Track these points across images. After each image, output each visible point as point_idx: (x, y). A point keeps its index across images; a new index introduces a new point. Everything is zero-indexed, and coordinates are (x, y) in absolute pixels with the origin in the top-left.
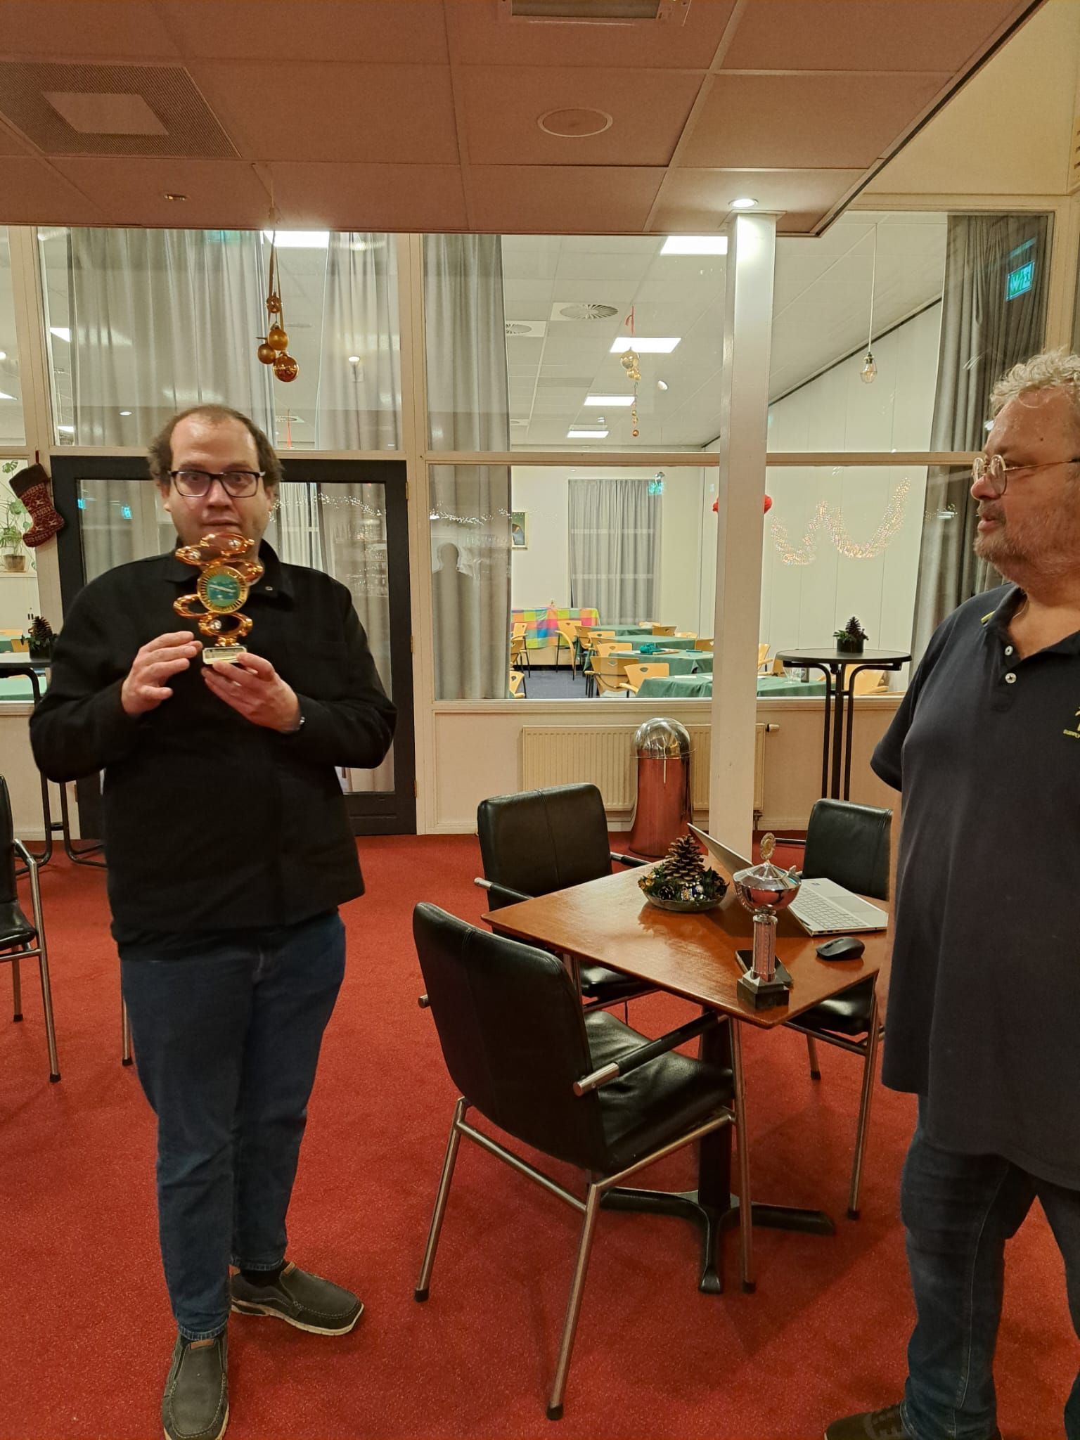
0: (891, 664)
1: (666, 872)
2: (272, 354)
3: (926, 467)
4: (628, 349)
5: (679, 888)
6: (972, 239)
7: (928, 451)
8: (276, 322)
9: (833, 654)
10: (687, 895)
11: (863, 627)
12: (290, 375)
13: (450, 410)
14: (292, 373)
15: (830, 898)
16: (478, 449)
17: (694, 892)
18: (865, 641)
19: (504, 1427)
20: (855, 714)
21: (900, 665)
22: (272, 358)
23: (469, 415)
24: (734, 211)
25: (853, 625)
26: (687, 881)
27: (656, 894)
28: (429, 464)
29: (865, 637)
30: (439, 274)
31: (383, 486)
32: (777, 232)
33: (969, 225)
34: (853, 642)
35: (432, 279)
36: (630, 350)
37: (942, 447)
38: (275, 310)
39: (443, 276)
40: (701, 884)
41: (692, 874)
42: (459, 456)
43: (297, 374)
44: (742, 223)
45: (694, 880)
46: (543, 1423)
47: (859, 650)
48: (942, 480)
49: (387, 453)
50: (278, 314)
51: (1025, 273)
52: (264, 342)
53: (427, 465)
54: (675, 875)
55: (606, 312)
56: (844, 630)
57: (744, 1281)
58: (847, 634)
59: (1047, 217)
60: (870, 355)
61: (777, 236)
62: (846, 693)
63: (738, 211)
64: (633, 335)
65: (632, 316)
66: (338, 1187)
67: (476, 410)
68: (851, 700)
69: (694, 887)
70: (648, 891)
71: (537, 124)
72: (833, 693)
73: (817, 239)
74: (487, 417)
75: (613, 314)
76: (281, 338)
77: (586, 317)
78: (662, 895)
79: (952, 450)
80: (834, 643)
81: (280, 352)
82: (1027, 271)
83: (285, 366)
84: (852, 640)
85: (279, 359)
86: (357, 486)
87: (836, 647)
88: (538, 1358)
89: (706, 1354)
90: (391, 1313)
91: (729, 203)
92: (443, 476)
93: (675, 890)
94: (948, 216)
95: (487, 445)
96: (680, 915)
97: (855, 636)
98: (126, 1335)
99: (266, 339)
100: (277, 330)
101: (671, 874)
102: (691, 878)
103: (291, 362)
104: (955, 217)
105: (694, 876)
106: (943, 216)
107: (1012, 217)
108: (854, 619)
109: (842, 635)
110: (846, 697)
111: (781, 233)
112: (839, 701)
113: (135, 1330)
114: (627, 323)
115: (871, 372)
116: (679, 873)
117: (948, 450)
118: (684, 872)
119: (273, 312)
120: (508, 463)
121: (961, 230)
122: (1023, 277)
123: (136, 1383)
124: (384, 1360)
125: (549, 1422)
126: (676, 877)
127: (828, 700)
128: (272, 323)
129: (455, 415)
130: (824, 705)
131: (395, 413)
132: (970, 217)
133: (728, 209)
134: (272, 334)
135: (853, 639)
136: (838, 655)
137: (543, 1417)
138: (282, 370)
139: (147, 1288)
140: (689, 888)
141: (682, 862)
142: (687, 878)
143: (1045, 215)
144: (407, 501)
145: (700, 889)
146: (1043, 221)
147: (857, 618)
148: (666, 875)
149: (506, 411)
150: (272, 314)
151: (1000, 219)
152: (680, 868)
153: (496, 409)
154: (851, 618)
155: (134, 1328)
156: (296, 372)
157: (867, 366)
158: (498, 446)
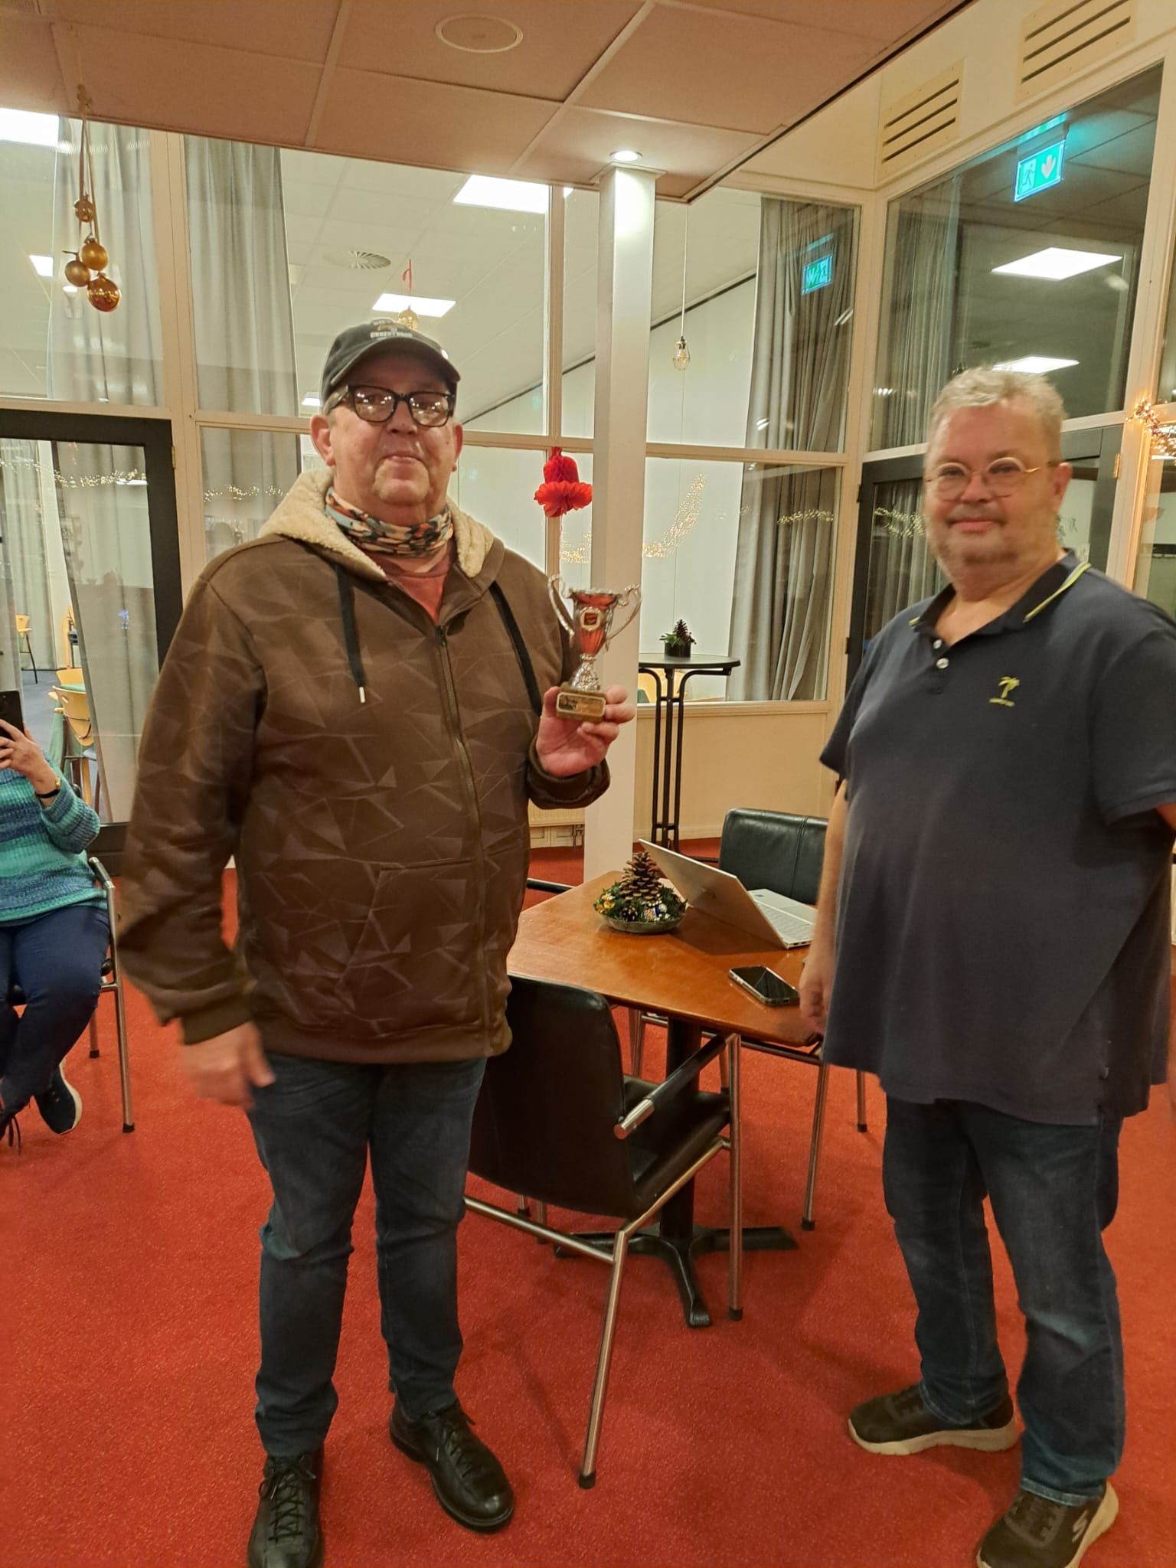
0: (721, 669)
1: (625, 892)
2: (84, 273)
3: (742, 464)
4: (406, 308)
5: (640, 909)
6: (784, 225)
7: (743, 447)
8: (91, 234)
9: (661, 658)
10: (650, 914)
11: (691, 631)
12: (109, 303)
13: (223, 364)
14: (112, 301)
15: (784, 909)
16: (259, 412)
17: (658, 912)
18: (692, 644)
19: (538, 1507)
20: (685, 722)
21: (730, 670)
22: (86, 279)
23: (247, 373)
24: (613, 164)
25: (681, 629)
26: (650, 900)
27: (618, 916)
28: (201, 426)
29: (693, 641)
30: (203, 198)
31: (141, 449)
32: (656, 194)
33: (781, 210)
34: (682, 646)
35: (195, 204)
36: (409, 309)
37: (756, 444)
38: (86, 218)
39: (209, 203)
40: (664, 902)
41: (653, 892)
42: (234, 418)
43: (119, 303)
44: (620, 177)
45: (655, 900)
46: (578, 1493)
47: (687, 654)
48: (757, 476)
49: (143, 407)
50: (93, 223)
51: (822, 267)
52: (73, 258)
53: (198, 427)
54: (636, 895)
55: (375, 261)
56: (671, 633)
57: (731, 1309)
58: (675, 637)
59: (853, 211)
60: (683, 340)
61: (656, 199)
62: (676, 700)
63: (618, 165)
64: (410, 292)
65: (410, 270)
66: (251, 1282)
67: (255, 366)
68: (681, 707)
69: (657, 907)
70: (611, 914)
71: (434, 30)
72: (664, 699)
73: (685, 206)
74: (268, 377)
75: (384, 266)
76: (100, 255)
77: (352, 266)
78: (625, 917)
79: (766, 447)
80: (661, 647)
81: (97, 272)
82: (825, 264)
83: (104, 291)
84: (679, 645)
85: (95, 281)
86: (105, 448)
87: (664, 652)
88: (548, 1427)
89: (717, 1389)
90: (368, 1410)
91: (612, 154)
92: (216, 443)
93: (638, 911)
94: (762, 198)
95: (269, 407)
96: (642, 937)
97: (684, 640)
98: (44, 1498)
99: (76, 254)
100: (92, 244)
101: (630, 895)
102: (651, 897)
103: (110, 286)
104: (767, 199)
105: (655, 895)
106: (756, 198)
107: (822, 206)
108: (681, 622)
109: (671, 638)
110: (676, 704)
111: (660, 195)
112: (670, 708)
113: (53, 1490)
114: (404, 278)
115: (684, 358)
116: (639, 892)
117: (763, 447)
118: (645, 891)
119: (86, 221)
120: (297, 431)
121: (774, 213)
122: (820, 271)
123: (81, 1551)
124: (378, 1463)
125: (584, 1492)
126: (638, 897)
127: (658, 707)
128: (84, 237)
129: (229, 370)
130: (655, 713)
131: (152, 363)
132: (782, 202)
133: (607, 160)
134: (86, 249)
135: (681, 643)
136: (666, 660)
137: (576, 1488)
138: (99, 296)
139: (50, 1438)
140: (652, 907)
141: (642, 881)
142: (648, 898)
143: (851, 208)
144: (173, 469)
145: (663, 907)
146: (849, 213)
147: (685, 621)
148: (624, 896)
149: (291, 370)
150: (83, 223)
151: (808, 206)
152: (640, 887)
153: (279, 367)
154: (678, 621)
155: (51, 1488)
156: (117, 300)
157: (680, 351)
158: (282, 409)
